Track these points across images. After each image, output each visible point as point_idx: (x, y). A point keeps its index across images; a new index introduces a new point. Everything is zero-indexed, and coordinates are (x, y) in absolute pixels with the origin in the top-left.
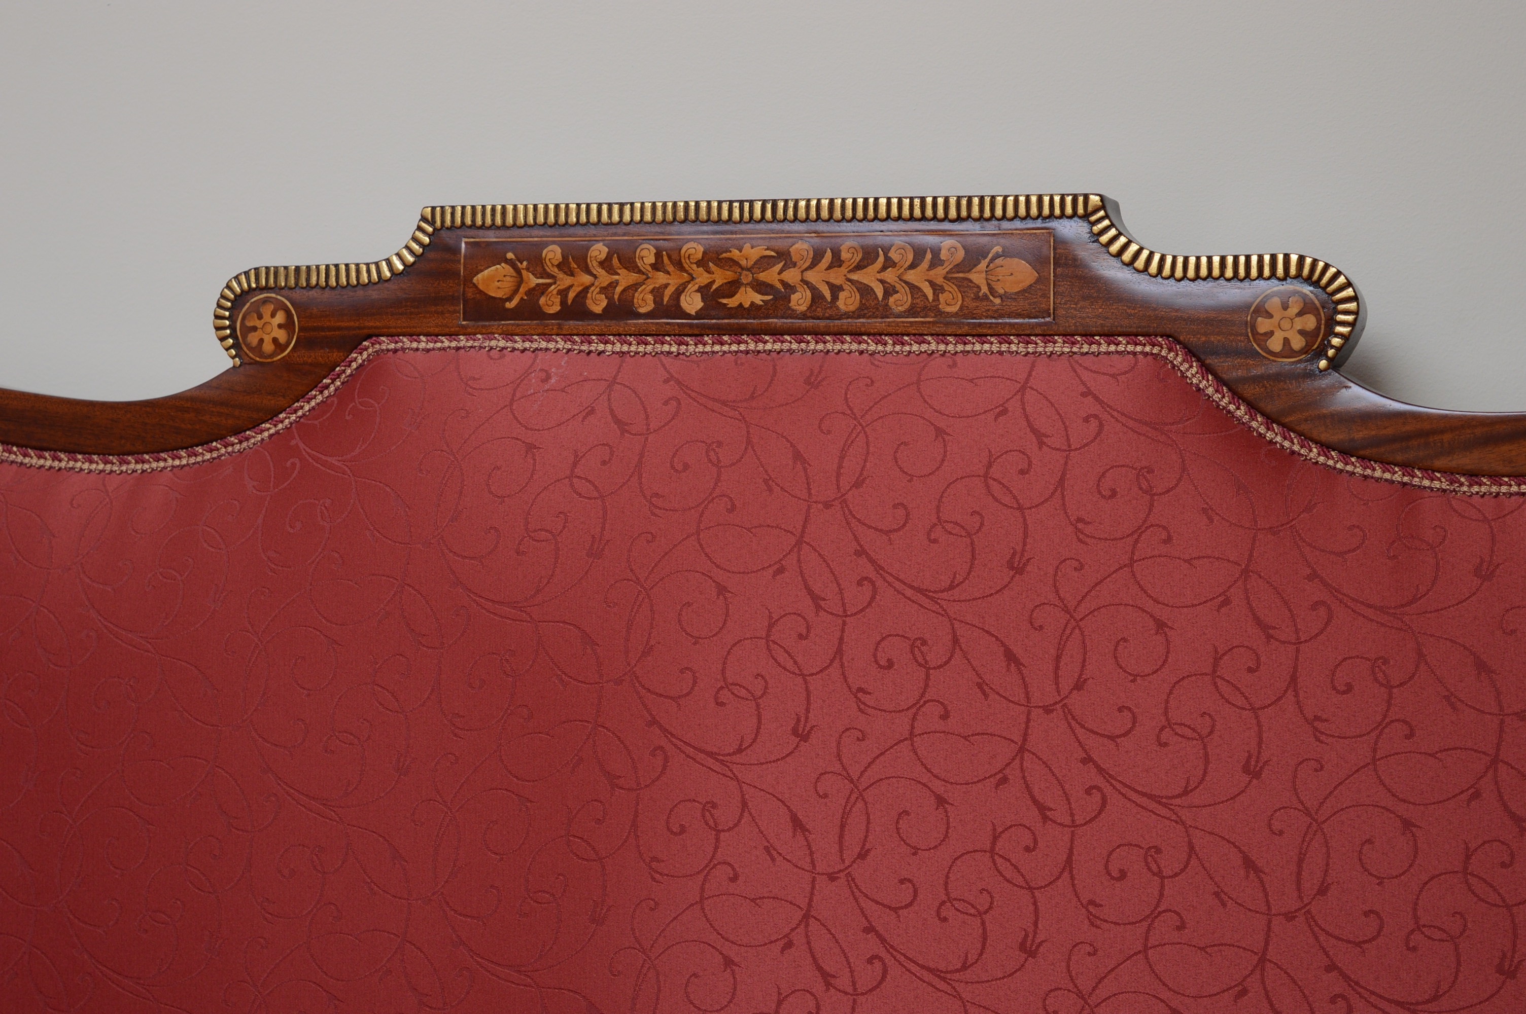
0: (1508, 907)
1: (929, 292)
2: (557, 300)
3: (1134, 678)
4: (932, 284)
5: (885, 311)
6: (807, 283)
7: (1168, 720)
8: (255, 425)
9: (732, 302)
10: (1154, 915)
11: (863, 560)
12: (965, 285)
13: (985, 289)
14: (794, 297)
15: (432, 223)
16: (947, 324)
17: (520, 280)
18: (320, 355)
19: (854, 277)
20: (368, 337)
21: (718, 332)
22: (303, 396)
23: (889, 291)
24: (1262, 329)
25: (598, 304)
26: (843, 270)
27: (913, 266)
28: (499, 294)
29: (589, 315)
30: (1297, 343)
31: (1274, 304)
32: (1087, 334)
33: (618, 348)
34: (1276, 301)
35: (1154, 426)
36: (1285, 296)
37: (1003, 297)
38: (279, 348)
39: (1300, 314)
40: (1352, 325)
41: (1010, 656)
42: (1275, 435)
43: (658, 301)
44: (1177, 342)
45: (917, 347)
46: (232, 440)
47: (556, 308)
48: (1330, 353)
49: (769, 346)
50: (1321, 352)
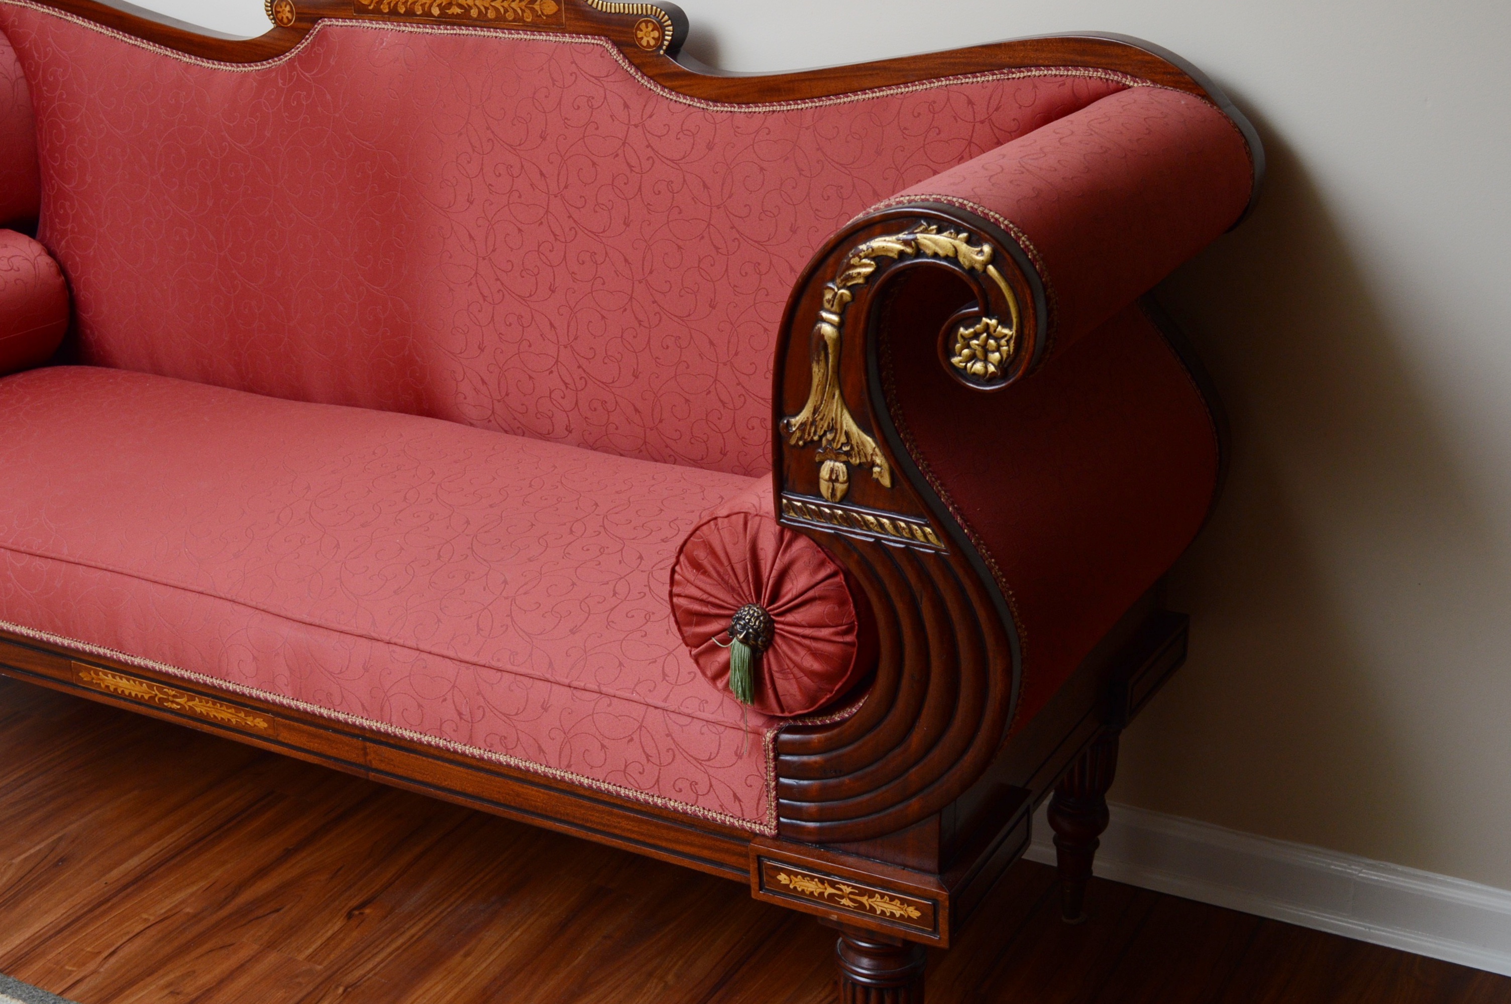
0: (713, 282)
1: (520, 12)
2: (387, 6)
3: (585, 184)
4: (521, 9)
5: (506, 20)
6: (475, 5)
7: (597, 202)
8: (283, 53)
9: (450, 12)
10: (595, 278)
11: (489, 131)
12: (533, 10)
13: (540, 13)
14: (472, 11)
16: (528, 26)
18: (304, 25)
20: (321, 18)
21: (447, 23)
22: (299, 42)
23: (506, 11)
24: (639, 36)
25: (402, 10)
28: (366, 3)
29: (398, 14)
30: (652, 43)
31: (643, 26)
32: (578, 33)
33: (410, 29)
34: (644, 24)
35: (596, 78)
36: (647, 22)
37: (547, 16)
38: (290, 21)
39: (653, 30)
40: (672, 36)
41: (542, 174)
42: (644, 81)
43: (423, 10)
44: (609, 39)
45: (516, 36)
46: (276, 59)
47: (386, 10)
48: (664, 47)
49: (464, 31)
50: (660, 47)
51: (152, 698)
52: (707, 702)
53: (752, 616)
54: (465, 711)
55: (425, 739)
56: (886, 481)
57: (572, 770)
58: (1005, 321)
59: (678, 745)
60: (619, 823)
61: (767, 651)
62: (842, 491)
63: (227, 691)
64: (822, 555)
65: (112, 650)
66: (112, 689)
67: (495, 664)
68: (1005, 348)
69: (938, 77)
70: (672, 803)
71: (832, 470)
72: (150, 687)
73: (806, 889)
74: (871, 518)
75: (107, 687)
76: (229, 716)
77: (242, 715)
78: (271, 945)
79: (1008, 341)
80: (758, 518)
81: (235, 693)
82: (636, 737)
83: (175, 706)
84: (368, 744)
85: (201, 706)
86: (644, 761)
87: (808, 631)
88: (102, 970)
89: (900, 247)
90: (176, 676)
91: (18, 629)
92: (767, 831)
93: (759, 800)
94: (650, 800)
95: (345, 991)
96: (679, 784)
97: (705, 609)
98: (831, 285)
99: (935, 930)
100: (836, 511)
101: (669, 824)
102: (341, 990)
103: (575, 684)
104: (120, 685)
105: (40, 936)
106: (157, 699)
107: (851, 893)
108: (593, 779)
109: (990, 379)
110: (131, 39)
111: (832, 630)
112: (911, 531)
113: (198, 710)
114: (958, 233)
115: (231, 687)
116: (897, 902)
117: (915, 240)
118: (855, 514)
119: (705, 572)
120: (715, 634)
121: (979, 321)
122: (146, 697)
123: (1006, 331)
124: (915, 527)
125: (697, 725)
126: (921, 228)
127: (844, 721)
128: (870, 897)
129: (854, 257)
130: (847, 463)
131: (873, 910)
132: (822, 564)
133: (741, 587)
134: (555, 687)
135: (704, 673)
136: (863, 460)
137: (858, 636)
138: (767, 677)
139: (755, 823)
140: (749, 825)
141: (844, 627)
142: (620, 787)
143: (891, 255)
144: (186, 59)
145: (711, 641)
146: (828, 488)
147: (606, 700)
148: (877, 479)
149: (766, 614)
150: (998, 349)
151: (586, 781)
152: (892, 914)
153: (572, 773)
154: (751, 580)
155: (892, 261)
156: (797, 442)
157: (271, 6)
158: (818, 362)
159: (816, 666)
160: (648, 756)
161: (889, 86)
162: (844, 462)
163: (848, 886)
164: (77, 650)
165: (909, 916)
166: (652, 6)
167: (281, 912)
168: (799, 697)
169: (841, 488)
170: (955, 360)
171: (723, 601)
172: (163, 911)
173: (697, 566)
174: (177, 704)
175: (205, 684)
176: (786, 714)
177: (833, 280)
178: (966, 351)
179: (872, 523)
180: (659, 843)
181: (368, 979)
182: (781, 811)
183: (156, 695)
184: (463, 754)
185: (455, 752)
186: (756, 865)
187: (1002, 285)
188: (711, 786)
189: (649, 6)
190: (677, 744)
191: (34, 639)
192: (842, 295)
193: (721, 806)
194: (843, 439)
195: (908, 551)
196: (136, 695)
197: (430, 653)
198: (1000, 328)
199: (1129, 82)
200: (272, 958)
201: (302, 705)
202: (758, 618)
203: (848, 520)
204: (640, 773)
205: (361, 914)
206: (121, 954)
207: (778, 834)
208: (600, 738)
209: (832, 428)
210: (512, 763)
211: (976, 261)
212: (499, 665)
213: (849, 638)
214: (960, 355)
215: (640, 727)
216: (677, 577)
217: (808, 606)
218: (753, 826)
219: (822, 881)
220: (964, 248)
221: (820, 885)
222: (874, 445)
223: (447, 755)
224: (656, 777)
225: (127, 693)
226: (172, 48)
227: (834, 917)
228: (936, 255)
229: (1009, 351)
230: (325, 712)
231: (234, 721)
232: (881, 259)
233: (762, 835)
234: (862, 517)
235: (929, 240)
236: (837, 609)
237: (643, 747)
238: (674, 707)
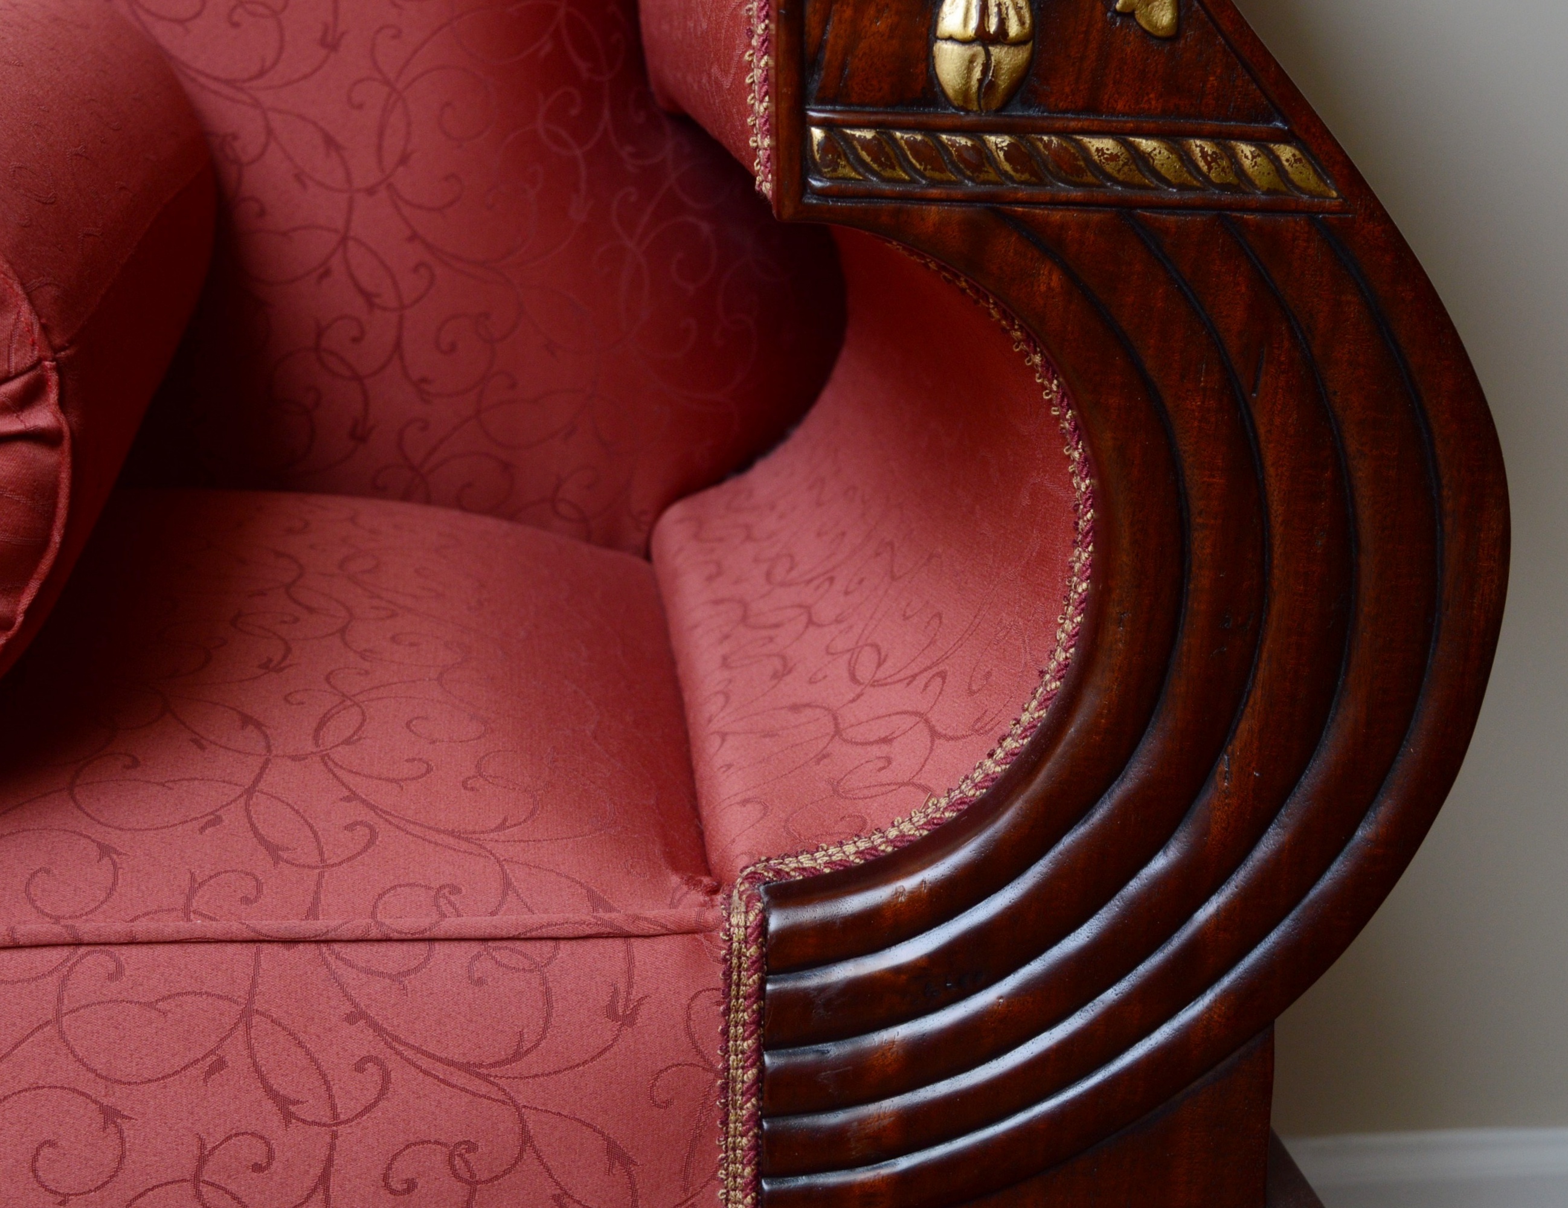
52: (455, 890)
56: (1162, 16)
59: (396, 1039)
62: (1013, 70)
71: (982, 8)
82: (235, 1054)
86: (273, 1124)
96: (404, 1169)
100: (990, 138)
112: (1236, 162)
118: (1053, 141)
124: (1249, 148)
146: (968, 64)
147: (95, 962)
148: (1129, 17)
160: (284, 1105)
169: (1006, 58)
182: (774, 1156)
190: (391, 1040)
203: (1027, 160)
204: (257, 1168)
208: (98, 1090)
215: (247, 1014)
224: (317, 1170)
234: (1077, 146)
237: (263, 1079)
238: (359, 925)
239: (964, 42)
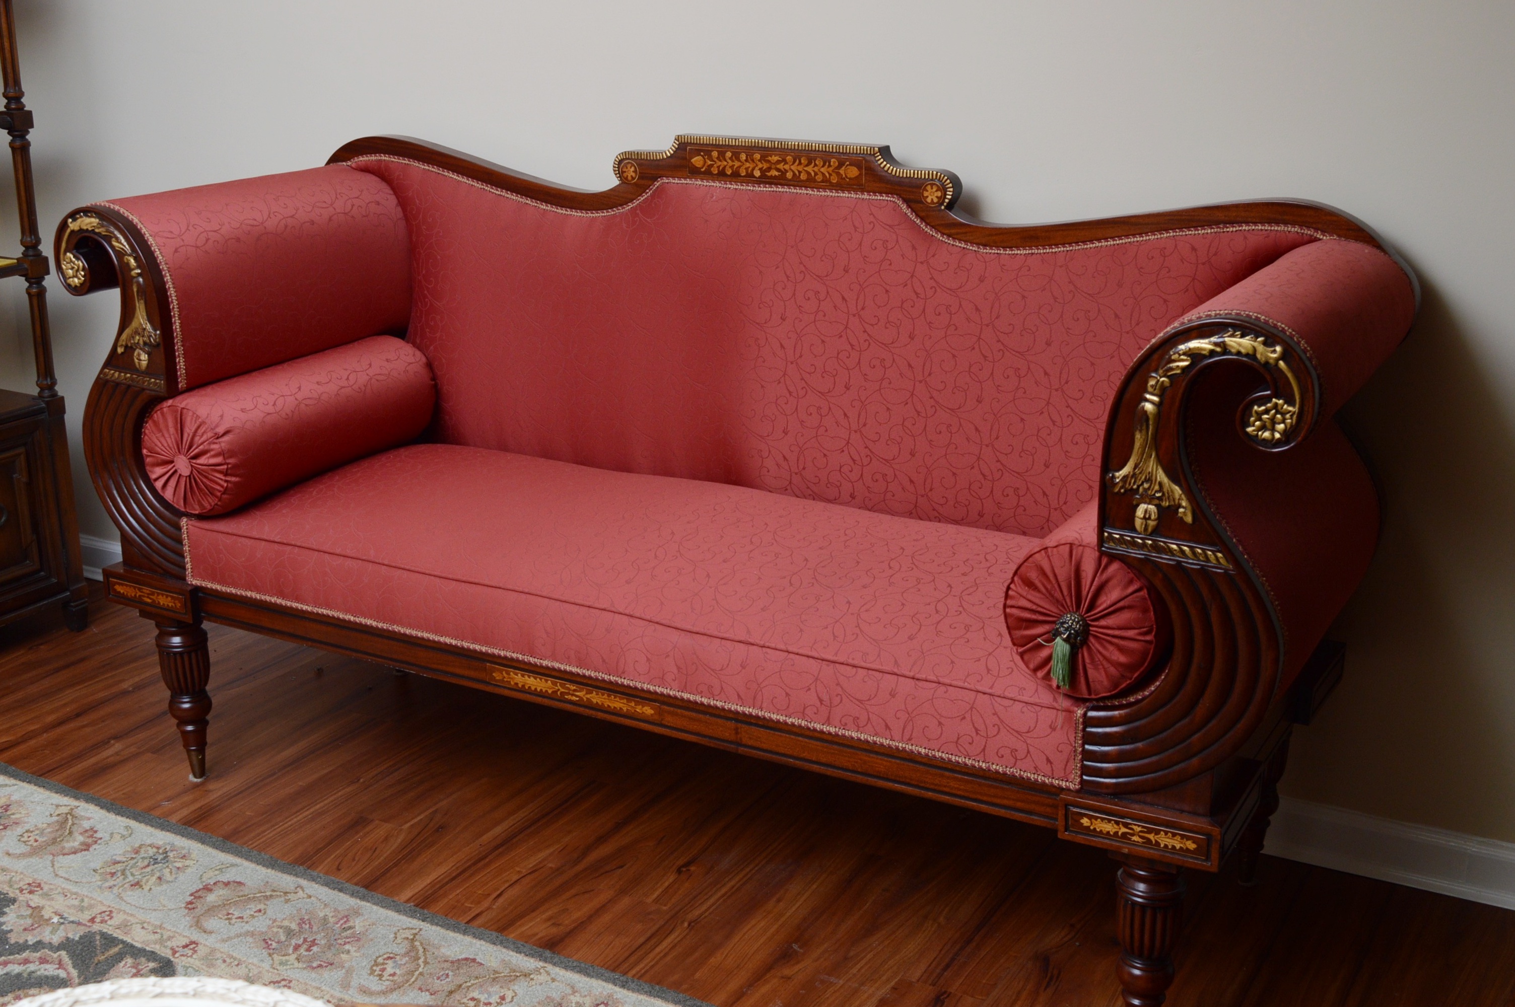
0: (981, 382)
1: (827, 175)
2: (717, 169)
3: (879, 307)
4: (828, 173)
5: (815, 181)
6: (791, 169)
7: (888, 320)
8: (626, 203)
9: (769, 174)
10: (883, 379)
11: (802, 266)
12: (838, 174)
13: (844, 176)
14: (788, 174)
15: (678, 141)
16: (833, 186)
17: (705, 162)
18: (646, 182)
19: (806, 169)
20: (660, 177)
21: (765, 183)
22: (640, 195)
23: (816, 174)
24: (925, 195)
25: (729, 172)
26: (802, 166)
27: (823, 166)
28: (699, 166)
29: (726, 175)
30: (935, 200)
31: (929, 187)
32: (874, 193)
33: (735, 187)
34: (929, 186)
35: (890, 226)
36: (932, 185)
37: (850, 179)
38: (633, 178)
39: (936, 191)
40: (952, 195)
41: (843, 298)
42: (927, 229)
43: (747, 172)
44: (900, 197)
45: (823, 193)
46: (620, 208)
47: (716, 172)
48: (945, 204)
49: (780, 189)
50: (942, 204)
51: (555, 692)
52: (1025, 689)
53: (1074, 621)
54: (825, 697)
55: (789, 721)
56: (1189, 519)
57: (913, 742)
58: (1290, 401)
60: (948, 783)
61: (1082, 648)
62: (1153, 526)
63: (622, 685)
64: (1131, 575)
65: (524, 655)
66: (520, 686)
67: (850, 661)
68: (1289, 421)
69: (1167, 230)
70: (994, 766)
71: (1146, 511)
72: (554, 684)
73: (1103, 829)
74: (1174, 547)
75: (516, 684)
76: (621, 705)
77: (633, 704)
78: (623, 892)
79: (1292, 416)
80: (1081, 548)
81: (629, 687)
82: (968, 716)
83: (574, 698)
84: (739, 725)
85: (597, 698)
86: (974, 734)
87: (1117, 633)
88: (494, 907)
89: (1211, 347)
90: (578, 674)
91: (442, 639)
92: (1072, 786)
93: (1067, 762)
94: (976, 764)
95: (689, 925)
96: (1001, 752)
97: (1034, 617)
98: (1154, 375)
99: (1208, 858)
100: (1147, 541)
101: (990, 783)
102: (686, 924)
103: (918, 676)
104: (528, 682)
105: (439, 882)
106: (559, 693)
107: (1141, 832)
108: (929, 749)
109: (1278, 443)
110: (497, 190)
111: (1136, 631)
112: (1206, 556)
113: (594, 701)
114: (1257, 338)
115: (626, 682)
116: (1178, 838)
117: (1224, 342)
118: (1162, 544)
119: (1036, 588)
120: (1040, 636)
121: (1270, 401)
122: (550, 691)
123: (1291, 409)
124: (1210, 553)
125: (1018, 706)
126: (1229, 334)
127: (1138, 702)
128: (1156, 834)
129: (1174, 354)
130: (1157, 506)
131: (1157, 844)
132: (1131, 582)
133: (1065, 599)
134: (901, 679)
135: (1028, 667)
136: (1172, 503)
137: (1155, 636)
138: (1081, 667)
139: (1062, 780)
140: (1057, 782)
141: (1145, 629)
142: (952, 754)
143: (1204, 352)
144: (543, 206)
145: (1035, 642)
146: (1142, 524)
147: (943, 688)
148: (1182, 518)
149: (1084, 619)
150: (1283, 421)
151: (923, 751)
152: (1174, 847)
153: (912, 745)
154: (1073, 594)
155: (1204, 357)
156: (1120, 490)
157: (618, 168)
158: (1141, 431)
159: (1122, 659)
160: (977, 730)
161: (1127, 236)
162: (1156, 505)
163: (1139, 826)
164: (493, 655)
165: (1187, 849)
166: (937, 173)
167: (625, 868)
168: (1106, 683)
169: (1152, 523)
170: (1250, 429)
171: (1049, 610)
172: (531, 866)
173: (1029, 584)
174: (577, 696)
175: (603, 680)
176: (1093, 697)
177: (1156, 371)
178: (1258, 423)
179: (1175, 550)
180: (979, 797)
181: (705, 917)
182: (1085, 770)
183: (559, 690)
184: (822, 732)
185: (815, 730)
186: (1064, 812)
187: (1289, 375)
188: (1028, 752)
189: (935, 173)
190: (1002, 721)
191: (456, 647)
192: (1163, 382)
193: (1035, 768)
194: (1157, 487)
195: (1203, 572)
196: (541, 690)
197: (797, 654)
198: (1285, 406)
199: (1319, 236)
200: (626, 902)
201: (686, 696)
202: (1078, 622)
203: (1156, 548)
204: (970, 743)
205: (689, 870)
206: (506, 896)
207: (1081, 788)
208: (938, 717)
209: (1149, 480)
210: (862, 738)
211: (1271, 358)
212: (856, 662)
213: (1148, 638)
214: (1253, 426)
215: (972, 708)
216: (1011, 593)
217: (1118, 614)
218: (1061, 783)
219: (1117, 823)
220: (1261, 348)
221: (1115, 826)
222: (1180, 492)
223: (807, 733)
224: (982, 747)
225: (533, 688)
226: (532, 198)
227: (1126, 851)
228: (1239, 353)
229: (1292, 423)
230: (705, 701)
231: (625, 709)
232: (1194, 355)
233: (1068, 789)
234: (1168, 546)
235: (1235, 342)
236: (1141, 615)
237: (973, 724)
238: (999, 693)
239: (1141, 519)
